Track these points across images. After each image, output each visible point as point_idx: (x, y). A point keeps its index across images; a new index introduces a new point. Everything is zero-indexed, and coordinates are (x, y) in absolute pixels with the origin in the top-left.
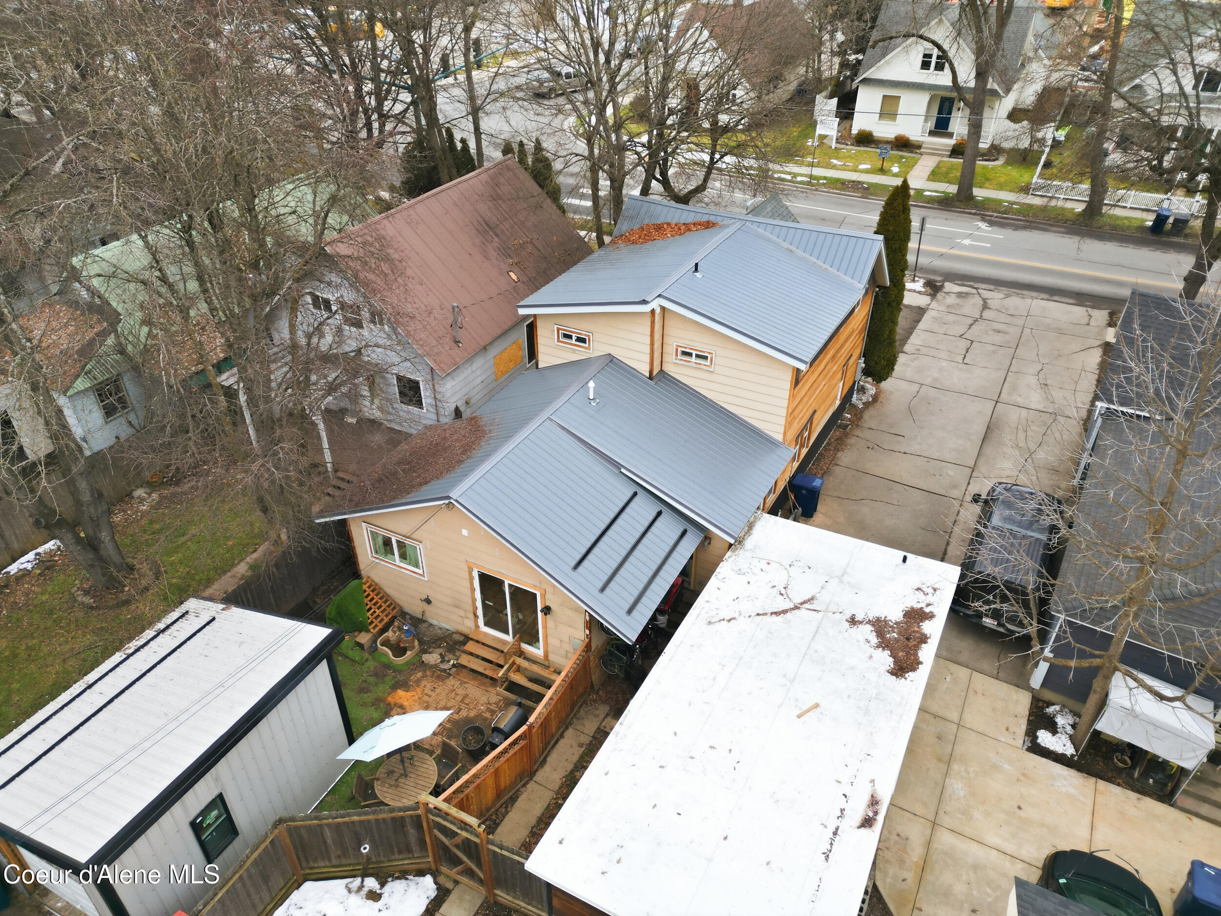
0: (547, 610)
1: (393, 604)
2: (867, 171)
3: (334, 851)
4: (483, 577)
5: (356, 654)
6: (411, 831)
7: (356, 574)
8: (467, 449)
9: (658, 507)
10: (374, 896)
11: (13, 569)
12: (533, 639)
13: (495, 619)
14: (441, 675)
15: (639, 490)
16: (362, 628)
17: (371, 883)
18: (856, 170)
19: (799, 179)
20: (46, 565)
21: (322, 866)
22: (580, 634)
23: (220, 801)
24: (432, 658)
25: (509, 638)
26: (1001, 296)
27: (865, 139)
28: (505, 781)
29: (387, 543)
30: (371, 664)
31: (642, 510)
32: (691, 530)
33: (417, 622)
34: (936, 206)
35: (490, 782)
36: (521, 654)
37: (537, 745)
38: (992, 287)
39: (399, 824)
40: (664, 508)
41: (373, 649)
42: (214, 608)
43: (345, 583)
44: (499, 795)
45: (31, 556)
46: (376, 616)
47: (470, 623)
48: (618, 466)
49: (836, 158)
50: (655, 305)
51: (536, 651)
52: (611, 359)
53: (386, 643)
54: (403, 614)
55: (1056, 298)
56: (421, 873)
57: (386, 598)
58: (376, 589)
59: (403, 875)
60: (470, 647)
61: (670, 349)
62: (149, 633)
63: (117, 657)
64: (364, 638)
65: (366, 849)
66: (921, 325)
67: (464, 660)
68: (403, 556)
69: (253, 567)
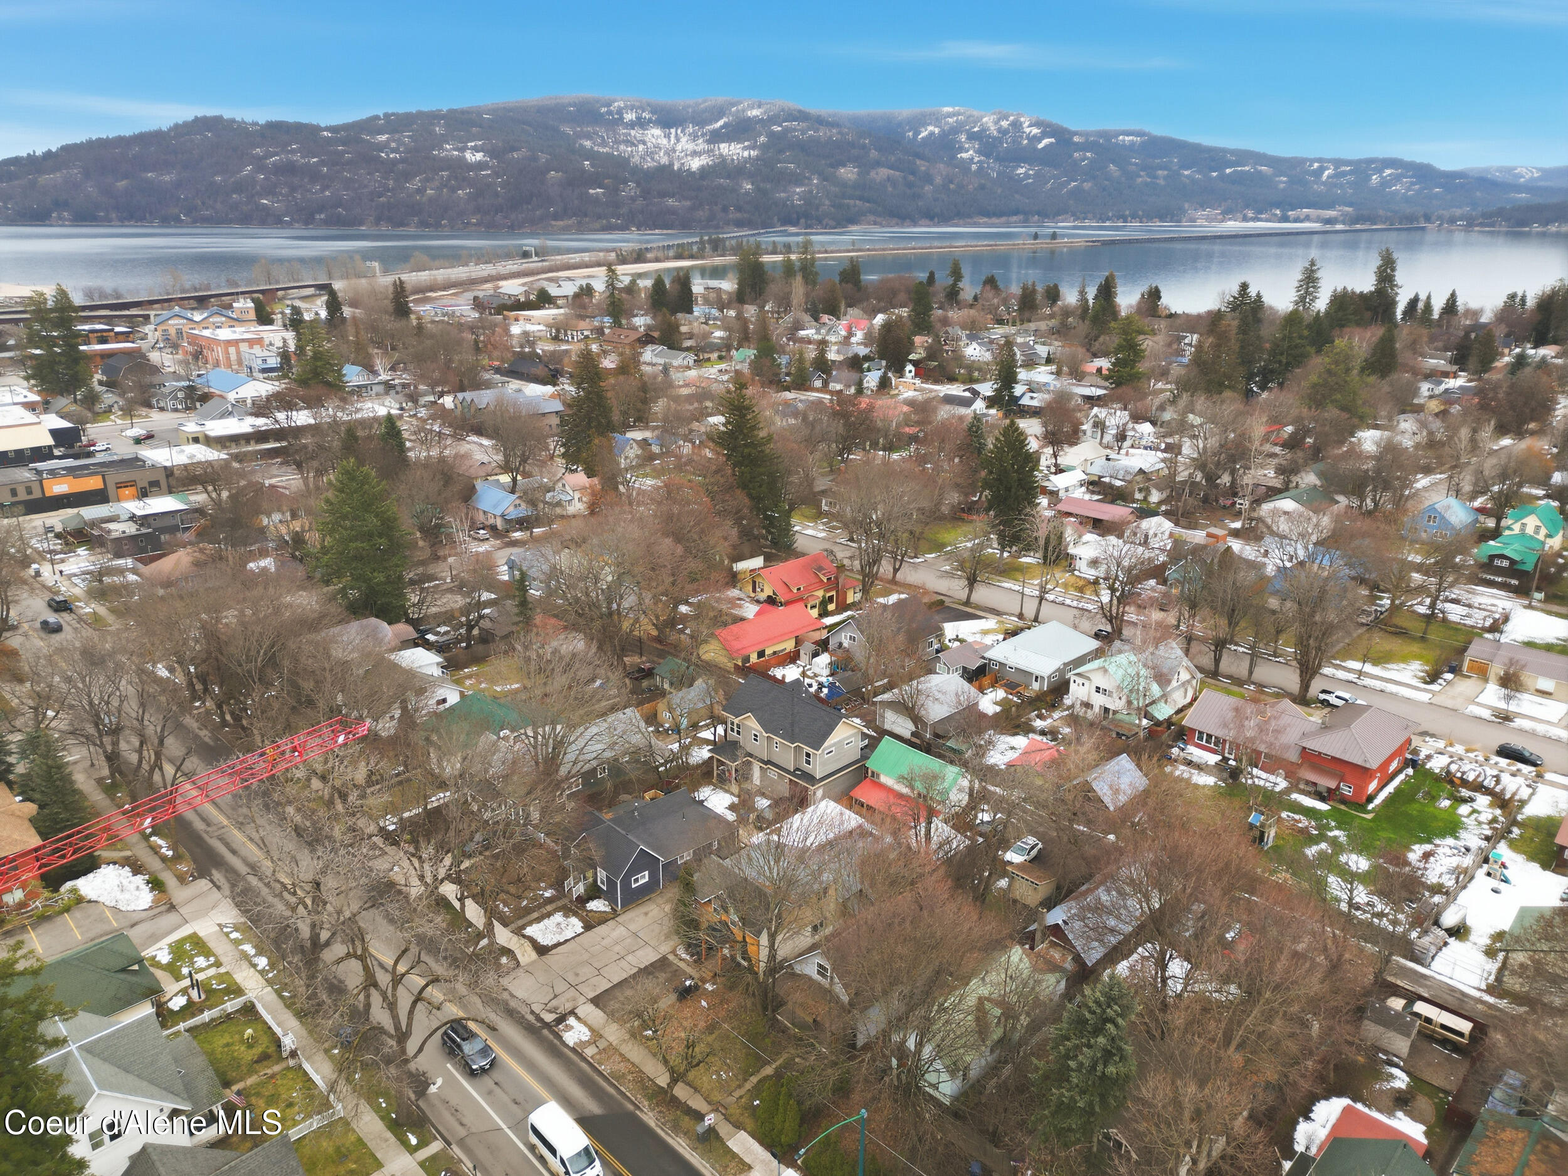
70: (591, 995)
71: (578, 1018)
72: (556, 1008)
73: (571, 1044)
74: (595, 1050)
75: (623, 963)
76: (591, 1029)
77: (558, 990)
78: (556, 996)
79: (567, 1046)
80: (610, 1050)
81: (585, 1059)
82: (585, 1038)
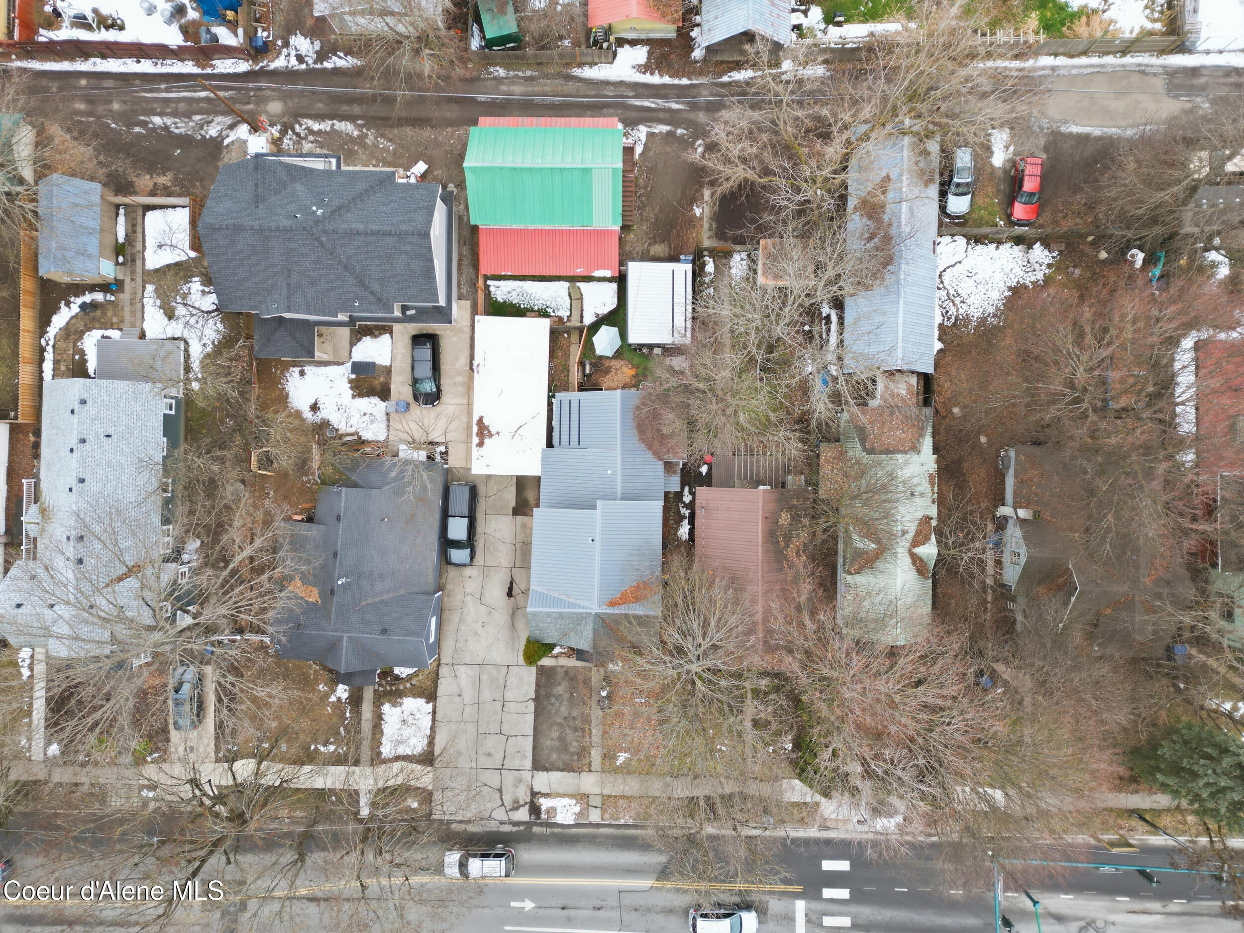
70: (528, 764)
71: (546, 795)
72: (516, 801)
73: (572, 823)
74: (598, 811)
75: (511, 707)
76: (571, 796)
77: (496, 785)
78: (500, 791)
79: (569, 826)
80: (607, 801)
81: (598, 826)
82: (577, 809)
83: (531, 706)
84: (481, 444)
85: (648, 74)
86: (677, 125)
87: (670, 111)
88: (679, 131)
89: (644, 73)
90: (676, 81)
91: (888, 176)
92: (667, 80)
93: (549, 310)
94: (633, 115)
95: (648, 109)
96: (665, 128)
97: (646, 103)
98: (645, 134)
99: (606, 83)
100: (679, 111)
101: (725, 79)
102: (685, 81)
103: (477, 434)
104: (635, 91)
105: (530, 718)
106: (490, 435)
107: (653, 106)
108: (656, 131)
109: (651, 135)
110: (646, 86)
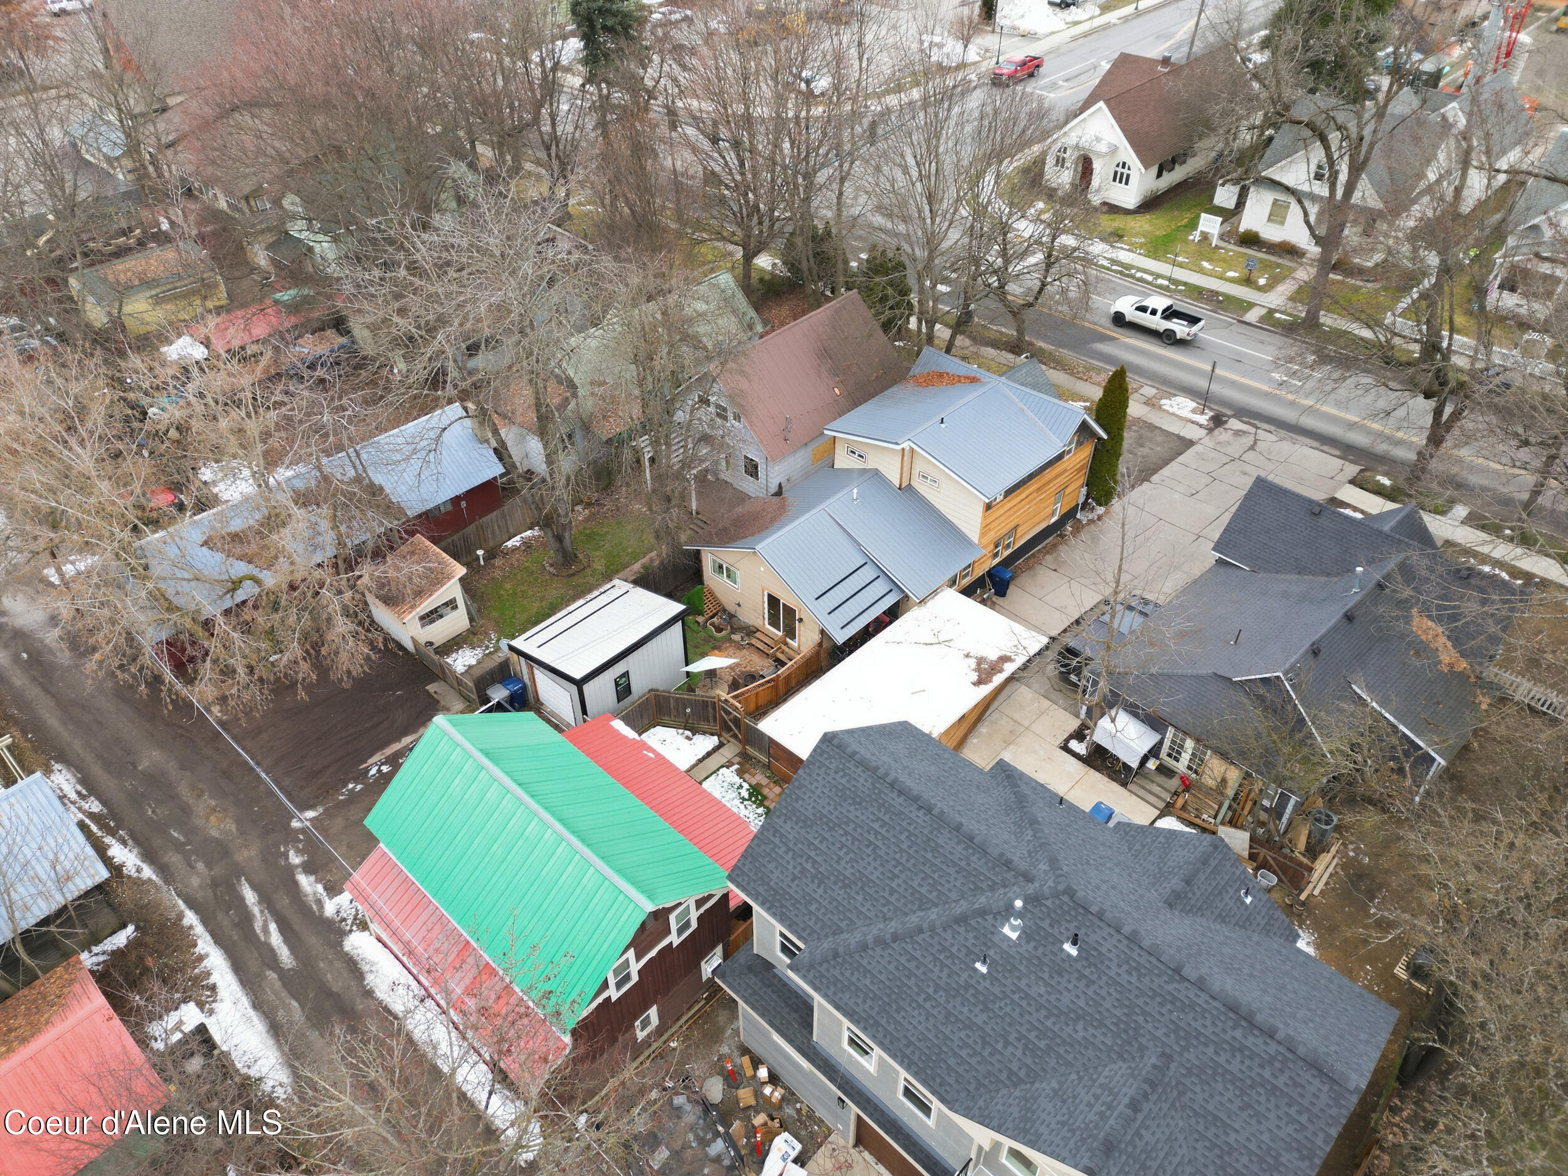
0: (801, 620)
1: (719, 604)
2: (1232, 280)
3: (673, 712)
4: (770, 596)
5: (695, 627)
6: (711, 710)
7: (701, 582)
8: (772, 521)
9: (878, 573)
10: (688, 738)
11: (509, 544)
12: (793, 637)
13: (774, 622)
14: (740, 647)
15: (869, 561)
16: (701, 613)
17: (688, 733)
18: (1222, 277)
19: (1160, 281)
20: (527, 545)
21: (666, 719)
22: (817, 637)
23: (626, 674)
24: (736, 637)
25: (780, 634)
26: (1274, 438)
27: (1251, 240)
28: (761, 701)
29: (721, 567)
30: (702, 634)
31: (868, 573)
32: (895, 590)
33: (732, 616)
34: (1279, 330)
35: (753, 698)
36: (786, 644)
37: (782, 688)
38: (1273, 428)
39: (705, 704)
40: (882, 574)
41: (705, 626)
42: (628, 586)
43: (694, 586)
44: (757, 708)
45: (518, 538)
46: (709, 608)
47: (760, 622)
48: (859, 545)
49: (1209, 260)
50: (906, 445)
51: (794, 644)
52: (876, 473)
53: (713, 624)
54: (724, 610)
55: (1325, 448)
56: (712, 734)
57: (715, 598)
58: (711, 593)
59: (704, 733)
60: (758, 635)
61: (915, 472)
62: (596, 593)
63: (581, 602)
64: (700, 619)
65: (688, 710)
66: (1180, 459)
67: (754, 641)
68: (729, 576)
69: (644, 567)
83: (1155, 478)
84: (1005, 659)
85: (212, 980)
86: (290, 870)
87: (265, 899)
88: (295, 859)
89: (213, 988)
90: (199, 929)
91: (205, 543)
92: (205, 944)
93: (746, 795)
94: (313, 941)
95: (285, 929)
96: (305, 881)
97: (276, 939)
98: (338, 899)
99: (276, 1029)
100: (254, 887)
101: (148, 872)
102: (191, 918)
103: (1001, 671)
104: (261, 976)
105: (1166, 471)
106: (980, 661)
107: (273, 927)
108: (320, 888)
109: (333, 890)
110: (238, 968)
